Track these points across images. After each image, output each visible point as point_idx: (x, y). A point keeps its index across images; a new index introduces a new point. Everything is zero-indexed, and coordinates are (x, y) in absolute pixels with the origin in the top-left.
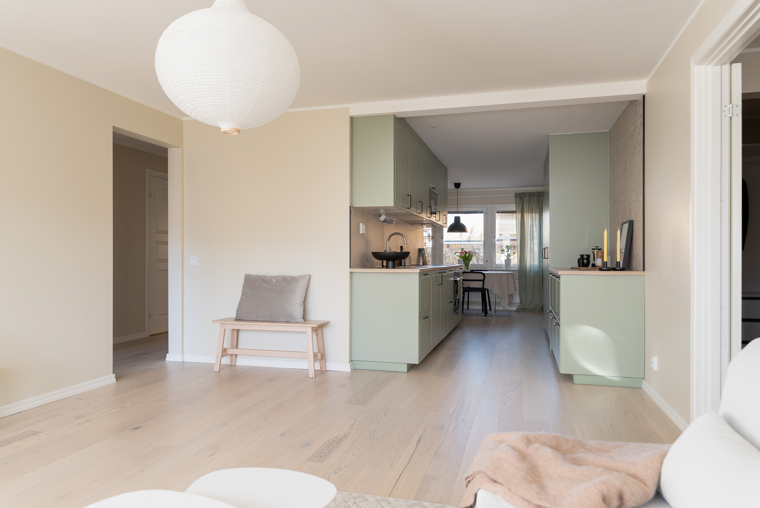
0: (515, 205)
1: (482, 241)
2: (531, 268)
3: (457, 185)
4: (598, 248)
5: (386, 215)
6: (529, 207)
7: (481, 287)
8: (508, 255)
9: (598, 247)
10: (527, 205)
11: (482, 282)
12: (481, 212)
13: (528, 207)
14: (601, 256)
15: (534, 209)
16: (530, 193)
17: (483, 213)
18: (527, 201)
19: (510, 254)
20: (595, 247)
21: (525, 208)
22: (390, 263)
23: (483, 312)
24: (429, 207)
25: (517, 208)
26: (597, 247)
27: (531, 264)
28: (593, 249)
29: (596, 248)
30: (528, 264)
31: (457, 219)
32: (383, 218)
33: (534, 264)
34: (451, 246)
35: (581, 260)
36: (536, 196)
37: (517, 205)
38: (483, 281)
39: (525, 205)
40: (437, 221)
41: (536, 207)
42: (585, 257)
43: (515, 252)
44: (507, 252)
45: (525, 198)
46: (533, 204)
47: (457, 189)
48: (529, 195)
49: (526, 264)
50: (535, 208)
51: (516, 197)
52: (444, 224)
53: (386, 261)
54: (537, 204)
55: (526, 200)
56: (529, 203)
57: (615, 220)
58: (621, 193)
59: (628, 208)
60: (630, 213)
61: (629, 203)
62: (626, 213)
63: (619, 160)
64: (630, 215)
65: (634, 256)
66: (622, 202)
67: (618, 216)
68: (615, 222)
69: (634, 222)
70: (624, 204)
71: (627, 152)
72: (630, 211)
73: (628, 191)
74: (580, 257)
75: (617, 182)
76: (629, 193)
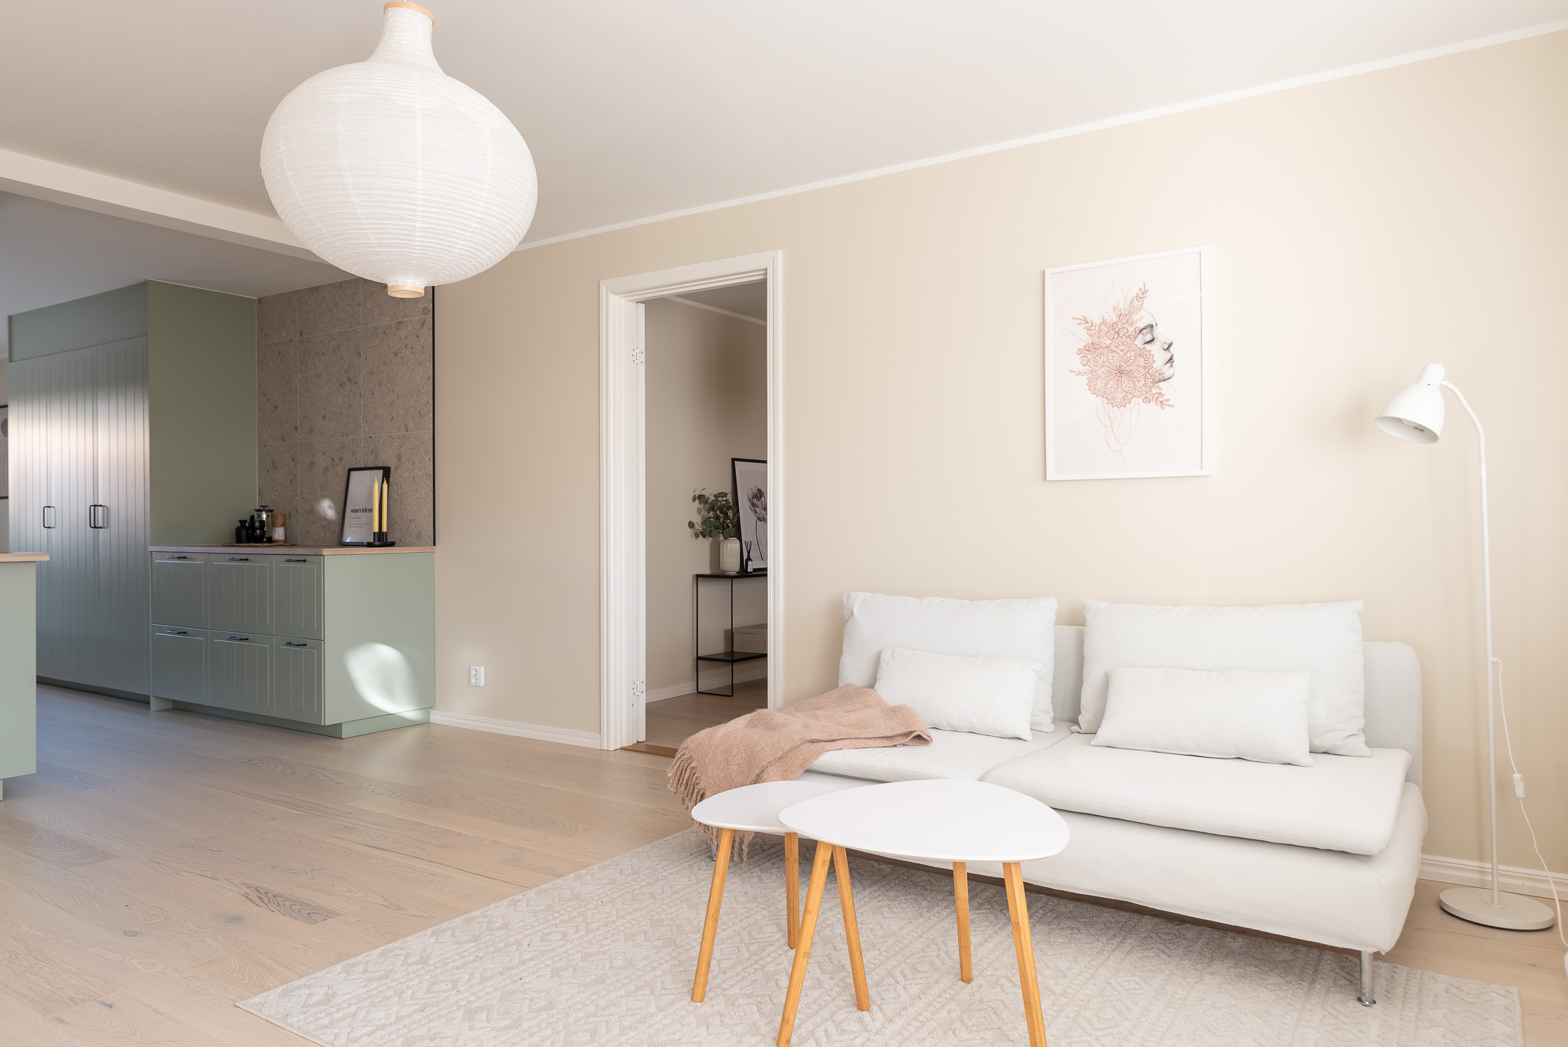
4: (266, 508)
9: (267, 506)
20: (261, 506)
26: (263, 506)
28: (257, 511)
29: (262, 508)
35: (240, 531)
42: (257, 524)
57: (293, 460)
58: (324, 417)
59: (362, 445)
60: (372, 454)
61: (370, 437)
62: (353, 453)
63: (318, 360)
64: (372, 457)
65: (396, 522)
66: (332, 433)
67: (313, 455)
68: (295, 464)
69: (392, 469)
70: (342, 437)
71: (360, 354)
72: (373, 451)
73: (362, 417)
74: (239, 525)
75: (308, 397)
76: (366, 422)
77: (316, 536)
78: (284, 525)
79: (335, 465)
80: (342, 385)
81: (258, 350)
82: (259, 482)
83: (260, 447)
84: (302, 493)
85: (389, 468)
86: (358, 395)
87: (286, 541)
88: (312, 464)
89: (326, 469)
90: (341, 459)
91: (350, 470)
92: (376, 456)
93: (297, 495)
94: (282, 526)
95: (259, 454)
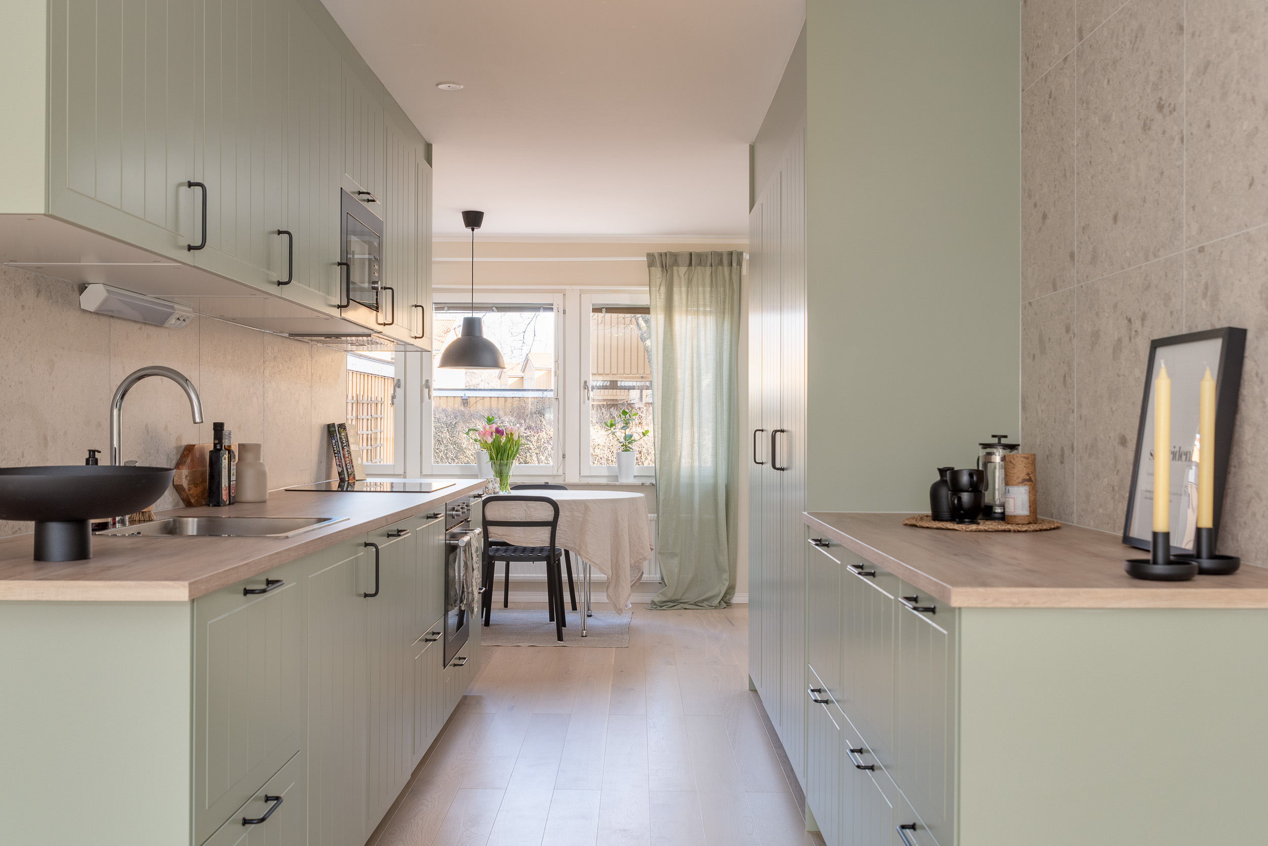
0: (648, 289)
1: (551, 390)
2: (692, 477)
3: (473, 219)
4: (1003, 441)
5: (113, 280)
6: (688, 295)
7: (547, 544)
8: (625, 438)
9: (1006, 437)
10: (684, 289)
11: (549, 528)
12: (549, 308)
13: (684, 296)
14: (1028, 474)
15: (701, 302)
16: (691, 254)
17: (551, 309)
18: (683, 278)
19: (631, 436)
20: (994, 436)
21: (676, 297)
22: (57, 533)
23: (552, 619)
24: (339, 264)
25: (653, 297)
26: (1000, 437)
27: (692, 467)
28: (985, 446)
29: (995, 440)
30: (685, 463)
31: (471, 327)
32: (94, 297)
33: (703, 465)
34: (472, 401)
35: (945, 493)
36: (709, 263)
37: (653, 289)
38: (553, 524)
39: (676, 290)
40: (385, 324)
41: (708, 296)
42: (965, 479)
43: (647, 431)
44: (623, 431)
45: (675, 268)
46: (701, 289)
47: (473, 230)
48: (688, 262)
49: (679, 467)
50: (704, 299)
51: (651, 264)
52: (416, 338)
53: (33, 523)
54: (711, 288)
55: (679, 275)
56: (689, 282)
57: (1068, 330)
58: (1115, 219)
59: (1185, 273)
60: (1205, 295)
61: (1201, 250)
62: (1167, 299)
63: (1106, 82)
64: (1204, 303)
65: (1258, 495)
66: (1128, 254)
67: (1097, 314)
68: (1070, 340)
69: (1250, 336)
70: (1147, 260)
71: (1181, 28)
72: (1206, 287)
73: (1184, 197)
74: (937, 478)
75: (1089, 177)
76: (1194, 207)
77: (1101, 511)
78: (1030, 480)
79: (1133, 333)
80: (1146, 128)
81: (1023, 102)
82: (1022, 381)
83: (1025, 307)
84: (1080, 405)
85: (1243, 332)
86: (1177, 140)
87: (1033, 518)
88: (1096, 335)
89: (1118, 346)
90: (1143, 318)
91: (1156, 345)
92: (1215, 300)
93: (1073, 411)
94: (1023, 482)
95: (1023, 324)
